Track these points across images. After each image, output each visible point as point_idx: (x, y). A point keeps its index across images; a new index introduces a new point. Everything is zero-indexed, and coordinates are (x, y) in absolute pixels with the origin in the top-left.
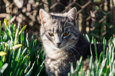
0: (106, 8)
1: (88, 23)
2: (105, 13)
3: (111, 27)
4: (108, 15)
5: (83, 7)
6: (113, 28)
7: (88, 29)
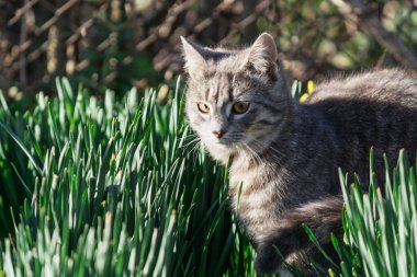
0: (116, 14)
1: (70, 50)
2: (114, 27)
3: (127, 60)
4: (121, 33)
5: (60, 11)
6: (131, 64)
7: (70, 67)
